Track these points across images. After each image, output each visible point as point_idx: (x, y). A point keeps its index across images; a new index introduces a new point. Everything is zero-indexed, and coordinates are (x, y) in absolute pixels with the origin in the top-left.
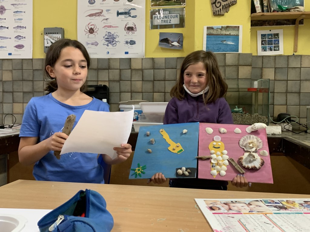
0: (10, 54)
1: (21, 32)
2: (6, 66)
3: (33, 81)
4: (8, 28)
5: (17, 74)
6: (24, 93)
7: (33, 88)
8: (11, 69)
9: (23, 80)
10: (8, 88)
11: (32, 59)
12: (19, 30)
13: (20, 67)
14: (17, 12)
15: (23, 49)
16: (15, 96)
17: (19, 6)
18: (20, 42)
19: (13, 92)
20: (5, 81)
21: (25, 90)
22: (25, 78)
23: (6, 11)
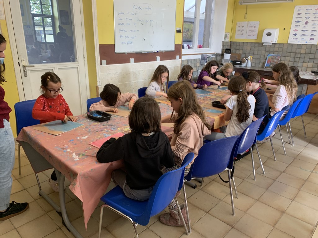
0: (306, 42)
1: (314, 33)
2: (303, 47)
3: (315, 54)
4: (308, 31)
5: (308, 51)
6: (310, 59)
7: (315, 57)
8: (306, 48)
9: (310, 53)
10: (303, 56)
11: (317, 45)
12: (313, 32)
13: (310, 48)
14: (314, 24)
15: (314, 40)
16: (305, 60)
17: (316, 21)
18: (312, 37)
19: (304, 58)
20: (302, 53)
21: (310, 58)
22: (311, 52)
23: (309, 24)
